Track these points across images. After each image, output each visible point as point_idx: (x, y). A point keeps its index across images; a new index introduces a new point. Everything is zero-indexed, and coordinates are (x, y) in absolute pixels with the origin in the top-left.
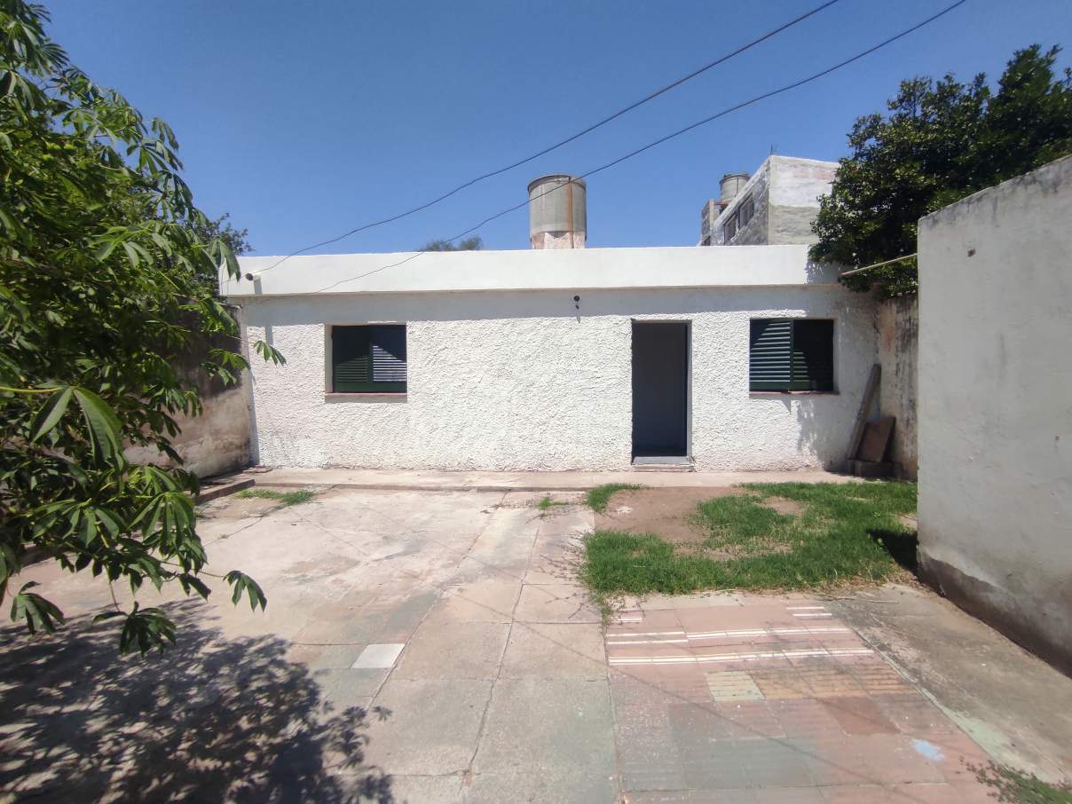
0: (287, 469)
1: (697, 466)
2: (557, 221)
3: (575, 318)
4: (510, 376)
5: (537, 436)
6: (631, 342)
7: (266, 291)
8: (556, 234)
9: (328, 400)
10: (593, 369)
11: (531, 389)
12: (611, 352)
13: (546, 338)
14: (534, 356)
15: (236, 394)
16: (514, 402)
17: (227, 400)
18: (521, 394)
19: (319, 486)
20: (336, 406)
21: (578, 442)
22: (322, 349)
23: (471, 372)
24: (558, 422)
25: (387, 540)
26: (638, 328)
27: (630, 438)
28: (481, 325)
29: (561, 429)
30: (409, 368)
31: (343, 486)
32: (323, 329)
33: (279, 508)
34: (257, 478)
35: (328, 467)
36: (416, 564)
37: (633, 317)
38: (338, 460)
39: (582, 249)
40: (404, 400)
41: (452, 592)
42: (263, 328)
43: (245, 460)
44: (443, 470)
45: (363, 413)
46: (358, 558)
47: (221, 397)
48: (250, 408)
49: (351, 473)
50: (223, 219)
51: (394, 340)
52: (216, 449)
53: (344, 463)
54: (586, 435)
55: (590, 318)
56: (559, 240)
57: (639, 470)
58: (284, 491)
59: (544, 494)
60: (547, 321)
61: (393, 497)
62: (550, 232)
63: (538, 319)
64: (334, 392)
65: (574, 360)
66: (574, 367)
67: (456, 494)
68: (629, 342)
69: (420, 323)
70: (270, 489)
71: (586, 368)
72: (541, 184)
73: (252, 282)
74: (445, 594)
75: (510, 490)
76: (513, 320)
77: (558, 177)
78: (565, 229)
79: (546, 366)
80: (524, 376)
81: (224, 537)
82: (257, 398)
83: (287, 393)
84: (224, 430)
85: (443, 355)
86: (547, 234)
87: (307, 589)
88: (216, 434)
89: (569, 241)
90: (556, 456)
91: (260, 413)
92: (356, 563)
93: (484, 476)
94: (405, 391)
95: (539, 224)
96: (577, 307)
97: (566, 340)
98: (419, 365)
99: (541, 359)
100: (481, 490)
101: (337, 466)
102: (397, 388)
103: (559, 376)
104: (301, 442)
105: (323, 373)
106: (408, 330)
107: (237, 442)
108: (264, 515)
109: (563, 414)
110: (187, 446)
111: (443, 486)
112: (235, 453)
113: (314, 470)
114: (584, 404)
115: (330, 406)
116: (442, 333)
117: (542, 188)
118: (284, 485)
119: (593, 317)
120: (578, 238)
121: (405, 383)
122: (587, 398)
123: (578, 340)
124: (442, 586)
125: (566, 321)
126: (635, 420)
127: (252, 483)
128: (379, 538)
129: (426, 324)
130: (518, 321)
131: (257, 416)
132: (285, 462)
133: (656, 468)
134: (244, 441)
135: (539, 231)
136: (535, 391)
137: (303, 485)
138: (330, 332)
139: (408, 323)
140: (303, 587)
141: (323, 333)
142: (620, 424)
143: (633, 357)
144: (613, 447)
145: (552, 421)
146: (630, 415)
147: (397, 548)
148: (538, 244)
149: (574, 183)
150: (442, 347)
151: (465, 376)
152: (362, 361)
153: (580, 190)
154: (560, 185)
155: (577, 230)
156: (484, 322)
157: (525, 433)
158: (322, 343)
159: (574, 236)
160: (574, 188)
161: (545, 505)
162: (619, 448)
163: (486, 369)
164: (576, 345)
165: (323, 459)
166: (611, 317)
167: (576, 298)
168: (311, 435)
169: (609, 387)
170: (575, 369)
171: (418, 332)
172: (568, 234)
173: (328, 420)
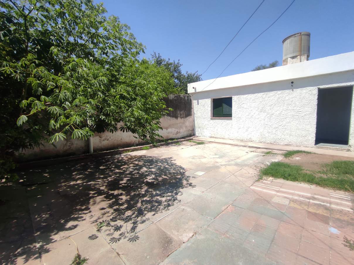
0: (201, 137)
1: (351, 149)
2: (293, 52)
3: (291, 90)
4: (265, 112)
5: (274, 132)
6: (317, 97)
7: (197, 91)
8: (293, 58)
9: (211, 119)
10: (298, 108)
11: (272, 116)
12: (307, 101)
13: (279, 98)
14: (274, 105)
15: (191, 117)
16: (266, 120)
17: (189, 119)
18: (269, 118)
19: (207, 141)
20: (213, 121)
21: (290, 135)
22: (210, 105)
23: (251, 111)
24: (282, 128)
25: (216, 154)
26: (320, 91)
27: (314, 135)
28: (255, 95)
29: (283, 130)
30: (233, 110)
31: (212, 142)
33: (195, 145)
34: (194, 138)
35: (211, 137)
36: (219, 160)
37: (319, 87)
38: (213, 135)
39: (306, 61)
40: (231, 119)
41: (223, 167)
42: (197, 101)
43: (193, 134)
44: (242, 141)
45: (221, 123)
46: (206, 157)
47: (187, 118)
48: (194, 121)
49: (216, 139)
50: (196, 72)
51: (228, 101)
52: (186, 130)
53: (215, 136)
54: (294, 133)
55: (298, 89)
56: (295, 60)
57: (318, 148)
58: (198, 141)
59: (270, 150)
60: (279, 92)
61: (224, 146)
62: (290, 58)
63: (276, 92)
64: (213, 117)
65: (290, 105)
66: (290, 108)
67: (242, 147)
68: (316, 97)
69: (236, 96)
70: (195, 141)
71: (295, 108)
72: (287, 39)
73: (194, 89)
74: (221, 167)
75: (259, 148)
76: (266, 93)
77: (295, 34)
78: (297, 55)
79: (279, 108)
80: (270, 111)
81: (182, 149)
82: (195, 118)
83: (202, 117)
84: (188, 126)
85: (243, 105)
87: (193, 160)
88: (186, 127)
89: (299, 59)
90: (281, 139)
91: (196, 122)
92: (206, 158)
93: (254, 144)
94: (231, 117)
95: (286, 55)
96: (292, 86)
97: (287, 98)
98: (236, 109)
99: (277, 106)
100: (250, 147)
101: (213, 137)
103: (284, 111)
104: (205, 130)
105: (210, 112)
106: (233, 99)
107: (191, 129)
108: (192, 146)
109: (285, 125)
110: (180, 129)
111: (238, 144)
112: (191, 132)
113: (208, 138)
114: (294, 121)
115: (212, 121)
116: (243, 99)
117: (288, 41)
118: (199, 140)
119: (299, 89)
120: (304, 57)
121: (232, 114)
122: (295, 119)
123: (292, 98)
124: (222, 165)
125: (287, 91)
126: (317, 128)
127: (192, 139)
128: (214, 154)
129: (238, 96)
130: (268, 93)
131: (195, 123)
132: (201, 135)
133: (328, 148)
134: (192, 129)
135: (286, 58)
136: (274, 117)
137: (203, 141)
138: (212, 101)
139: (233, 97)
140: (192, 160)
141: (210, 101)
142: (310, 129)
143: (318, 103)
144: (306, 138)
145: (280, 127)
146: (315, 126)
147: (217, 156)
148: (285, 63)
149: (303, 35)
150: (243, 103)
151: (250, 112)
152: (220, 108)
153: (306, 37)
154: (296, 38)
155: (304, 54)
156: (256, 94)
157: (270, 131)
158: (210, 103)
159: (302, 57)
160: (303, 37)
161: (268, 153)
162: (309, 138)
163: (256, 109)
164: (291, 100)
165: (210, 135)
166: (308, 88)
167: (292, 83)
168: (207, 128)
169: (305, 115)
170: (291, 109)
171: (236, 99)
172: (299, 57)
173: (211, 125)
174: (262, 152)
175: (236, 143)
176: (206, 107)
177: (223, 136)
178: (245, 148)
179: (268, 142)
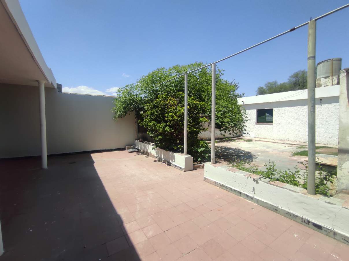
2: (326, 74)
3: (320, 105)
4: (299, 120)
7: (245, 104)
8: (326, 78)
9: (256, 124)
10: (326, 118)
12: (332, 113)
19: (254, 140)
20: (258, 125)
22: (255, 114)
23: (289, 119)
30: (274, 118)
31: (258, 140)
32: (255, 111)
33: (246, 142)
35: (256, 137)
38: (258, 136)
40: (272, 125)
43: (240, 135)
44: (281, 140)
45: (264, 128)
49: (260, 139)
51: (270, 112)
55: (325, 105)
59: (303, 146)
64: (257, 123)
65: (320, 116)
67: (281, 144)
69: (277, 108)
70: (245, 139)
71: (323, 118)
72: (321, 63)
73: (243, 102)
75: (295, 145)
76: (300, 106)
78: (329, 75)
80: (304, 120)
83: (248, 123)
85: (282, 115)
86: (322, 78)
89: (331, 79)
93: (290, 142)
94: (273, 123)
95: (319, 75)
96: (321, 102)
97: (317, 111)
98: (276, 117)
100: (287, 144)
101: (257, 138)
102: (271, 122)
105: (255, 119)
106: (274, 110)
111: (278, 142)
117: (321, 65)
118: (248, 139)
120: (335, 78)
121: (273, 121)
123: (321, 110)
125: (317, 106)
127: (242, 138)
129: (278, 108)
135: (319, 78)
137: (251, 139)
138: (257, 111)
139: (274, 108)
148: (319, 82)
149: (334, 60)
150: (282, 113)
151: (287, 120)
152: (264, 117)
153: (338, 62)
154: (328, 63)
155: (335, 75)
156: (293, 107)
157: (303, 133)
158: (255, 113)
159: (333, 77)
160: (334, 62)
161: (300, 147)
162: (334, 139)
163: (293, 118)
164: (320, 112)
165: (255, 136)
166: (333, 104)
167: (321, 100)
168: (253, 131)
169: (331, 123)
170: (320, 118)
171: (276, 110)
172: (330, 77)
173: (256, 128)
174: (296, 147)
175: (276, 141)
176: (252, 115)
177: (265, 137)
178: (283, 144)
179: (302, 141)
